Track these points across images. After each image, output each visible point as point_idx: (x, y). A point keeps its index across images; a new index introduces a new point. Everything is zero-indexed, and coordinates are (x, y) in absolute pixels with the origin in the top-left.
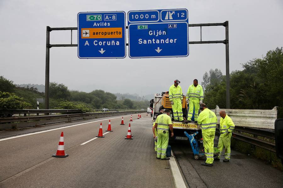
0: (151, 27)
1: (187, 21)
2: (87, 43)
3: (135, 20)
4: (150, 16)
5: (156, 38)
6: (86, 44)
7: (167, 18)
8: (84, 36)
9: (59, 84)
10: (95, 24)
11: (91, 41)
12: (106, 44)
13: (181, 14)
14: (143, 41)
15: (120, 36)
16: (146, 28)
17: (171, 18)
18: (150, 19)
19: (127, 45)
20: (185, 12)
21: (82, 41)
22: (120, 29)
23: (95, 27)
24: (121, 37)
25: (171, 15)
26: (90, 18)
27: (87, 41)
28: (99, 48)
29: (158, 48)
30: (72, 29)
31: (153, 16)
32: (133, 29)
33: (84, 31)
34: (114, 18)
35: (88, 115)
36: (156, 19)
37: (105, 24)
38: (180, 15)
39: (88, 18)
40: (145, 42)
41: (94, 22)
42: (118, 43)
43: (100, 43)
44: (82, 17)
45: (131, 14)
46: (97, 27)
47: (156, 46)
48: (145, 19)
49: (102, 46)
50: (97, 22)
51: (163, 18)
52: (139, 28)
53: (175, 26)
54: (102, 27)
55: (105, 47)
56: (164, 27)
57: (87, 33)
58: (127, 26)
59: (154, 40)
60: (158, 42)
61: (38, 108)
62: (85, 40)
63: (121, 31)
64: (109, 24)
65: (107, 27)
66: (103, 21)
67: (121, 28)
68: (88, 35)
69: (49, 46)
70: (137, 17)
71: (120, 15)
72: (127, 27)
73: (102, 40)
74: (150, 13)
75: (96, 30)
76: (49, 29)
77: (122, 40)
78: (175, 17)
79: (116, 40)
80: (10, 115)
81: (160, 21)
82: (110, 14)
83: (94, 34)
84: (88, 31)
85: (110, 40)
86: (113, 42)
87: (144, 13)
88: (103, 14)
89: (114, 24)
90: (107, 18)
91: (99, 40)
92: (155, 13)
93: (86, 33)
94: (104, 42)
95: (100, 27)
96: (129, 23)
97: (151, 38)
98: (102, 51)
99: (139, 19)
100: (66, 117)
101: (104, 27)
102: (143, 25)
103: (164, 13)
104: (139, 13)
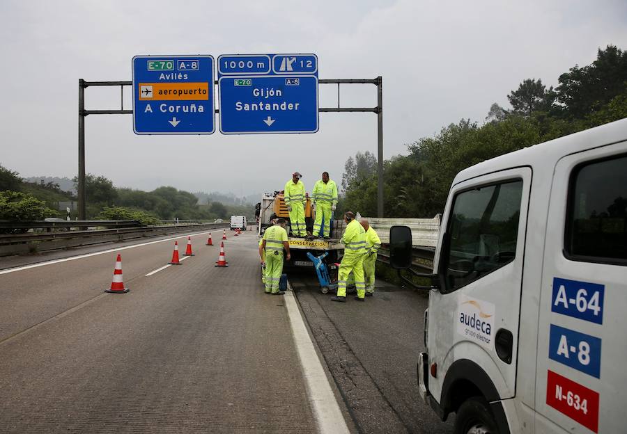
0: (257, 83)
1: (316, 74)
2: (149, 108)
3: (230, 70)
4: (255, 65)
5: (265, 102)
6: (147, 109)
7: (282, 68)
8: (143, 96)
9: (97, 176)
10: (162, 77)
11: (155, 104)
12: (181, 109)
13: (306, 62)
14: (243, 106)
15: (205, 97)
16: (249, 83)
17: (290, 68)
18: (255, 69)
19: (217, 111)
20: (313, 59)
21: (139, 104)
22: (204, 86)
23: (162, 81)
24: (207, 99)
25: (289, 63)
26: (154, 66)
27: (148, 106)
28: (170, 116)
29: (269, 118)
30: (122, 84)
31: (261, 65)
32: (226, 85)
33: (143, 88)
34: (195, 66)
35: (150, 230)
36: (266, 69)
37: (180, 76)
38: (305, 64)
39: (150, 66)
40: (247, 107)
41: (159, 73)
42: (201, 109)
43: (171, 109)
44: (140, 64)
45: (224, 60)
46: (166, 81)
47: (265, 114)
48: (246, 69)
49: (174, 114)
50: (166, 73)
51: (277, 69)
52: (236, 84)
53: (297, 82)
54: (174, 81)
55: (180, 115)
56: (278, 83)
57: (149, 91)
58: (216, 79)
59: (261, 104)
60: (268, 107)
61: (69, 219)
62: (145, 103)
63: (207, 89)
64: (186, 77)
65: (183, 81)
66: (176, 71)
67: (207, 84)
68: (150, 95)
69: (83, 113)
70: (233, 65)
71: (205, 62)
72: (216, 83)
73: (175, 103)
74: (256, 59)
75: (164, 86)
76: (83, 85)
77: (208, 104)
78: (296, 67)
79: (198, 103)
80: (24, 231)
81: (272, 73)
82: (188, 60)
83: (161, 92)
84: (150, 88)
85: (188, 103)
86: (193, 106)
87: (246, 59)
88: (176, 60)
89: (193, 77)
90: (183, 65)
91: (169, 103)
92: (263, 59)
93: (147, 92)
94: (178, 107)
95: (170, 81)
96: (219, 76)
97: (257, 100)
98: (174, 123)
99: (237, 70)
100: (114, 233)
101: (178, 81)
102: (243, 79)
103: (279, 60)
104: (237, 59)
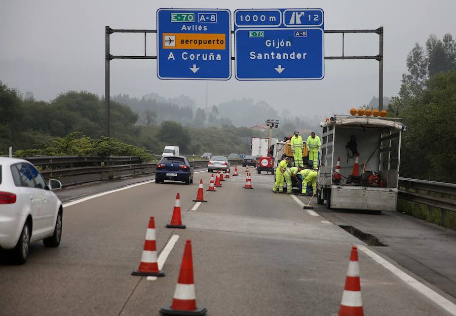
0: (269, 35)
1: (323, 27)
2: (171, 56)
3: (245, 23)
4: (267, 18)
5: (276, 52)
6: (170, 57)
7: (292, 21)
8: (167, 45)
10: (184, 28)
11: (177, 52)
12: (200, 57)
13: (313, 16)
14: (257, 55)
15: (223, 47)
16: (262, 35)
17: (299, 21)
18: (267, 22)
19: (233, 58)
20: (319, 13)
21: (163, 52)
22: (222, 37)
23: (184, 32)
24: (225, 48)
25: (298, 17)
26: (176, 18)
27: (171, 53)
28: (190, 63)
29: (280, 66)
30: (145, 31)
31: (273, 18)
32: (242, 37)
34: (213, 19)
36: (277, 22)
37: (200, 28)
38: (313, 18)
39: (173, 18)
40: (260, 56)
41: (182, 24)
42: (219, 57)
43: (192, 57)
44: (164, 16)
45: (240, 14)
46: (188, 32)
47: (277, 62)
48: (259, 23)
49: (195, 62)
50: (187, 24)
51: (288, 22)
52: (251, 35)
53: (305, 34)
54: (195, 32)
55: (199, 63)
56: (288, 35)
58: (233, 30)
59: (273, 54)
60: (279, 56)
62: (168, 51)
63: (224, 39)
64: (205, 29)
65: (202, 32)
66: (196, 23)
67: (224, 35)
68: (173, 44)
69: (109, 57)
70: (248, 18)
71: (223, 15)
72: (233, 32)
73: (195, 52)
74: (268, 13)
75: (186, 36)
76: (109, 31)
77: (225, 53)
78: (304, 20)
79: (216, 52)
81: (282, 26)
82: (208, 13)
83: (182, 42)
84: (173, 38)
85: (208, 52)
86: (212, 55)
87: (259, 13)
88: (197, 13)
89: (212, 29)
90: (203, 18)
91: (190, 51)
92: (275, 13)
93: (170, 41)
94: (198, 55)
95: (191, 31)
96: (235, 28)
97: (269, 50)
98: (195, 69)
99: (251, 23)
101: (198, 32)
102: (256, 31)
103: (289, 14)
104: (251, 13)
